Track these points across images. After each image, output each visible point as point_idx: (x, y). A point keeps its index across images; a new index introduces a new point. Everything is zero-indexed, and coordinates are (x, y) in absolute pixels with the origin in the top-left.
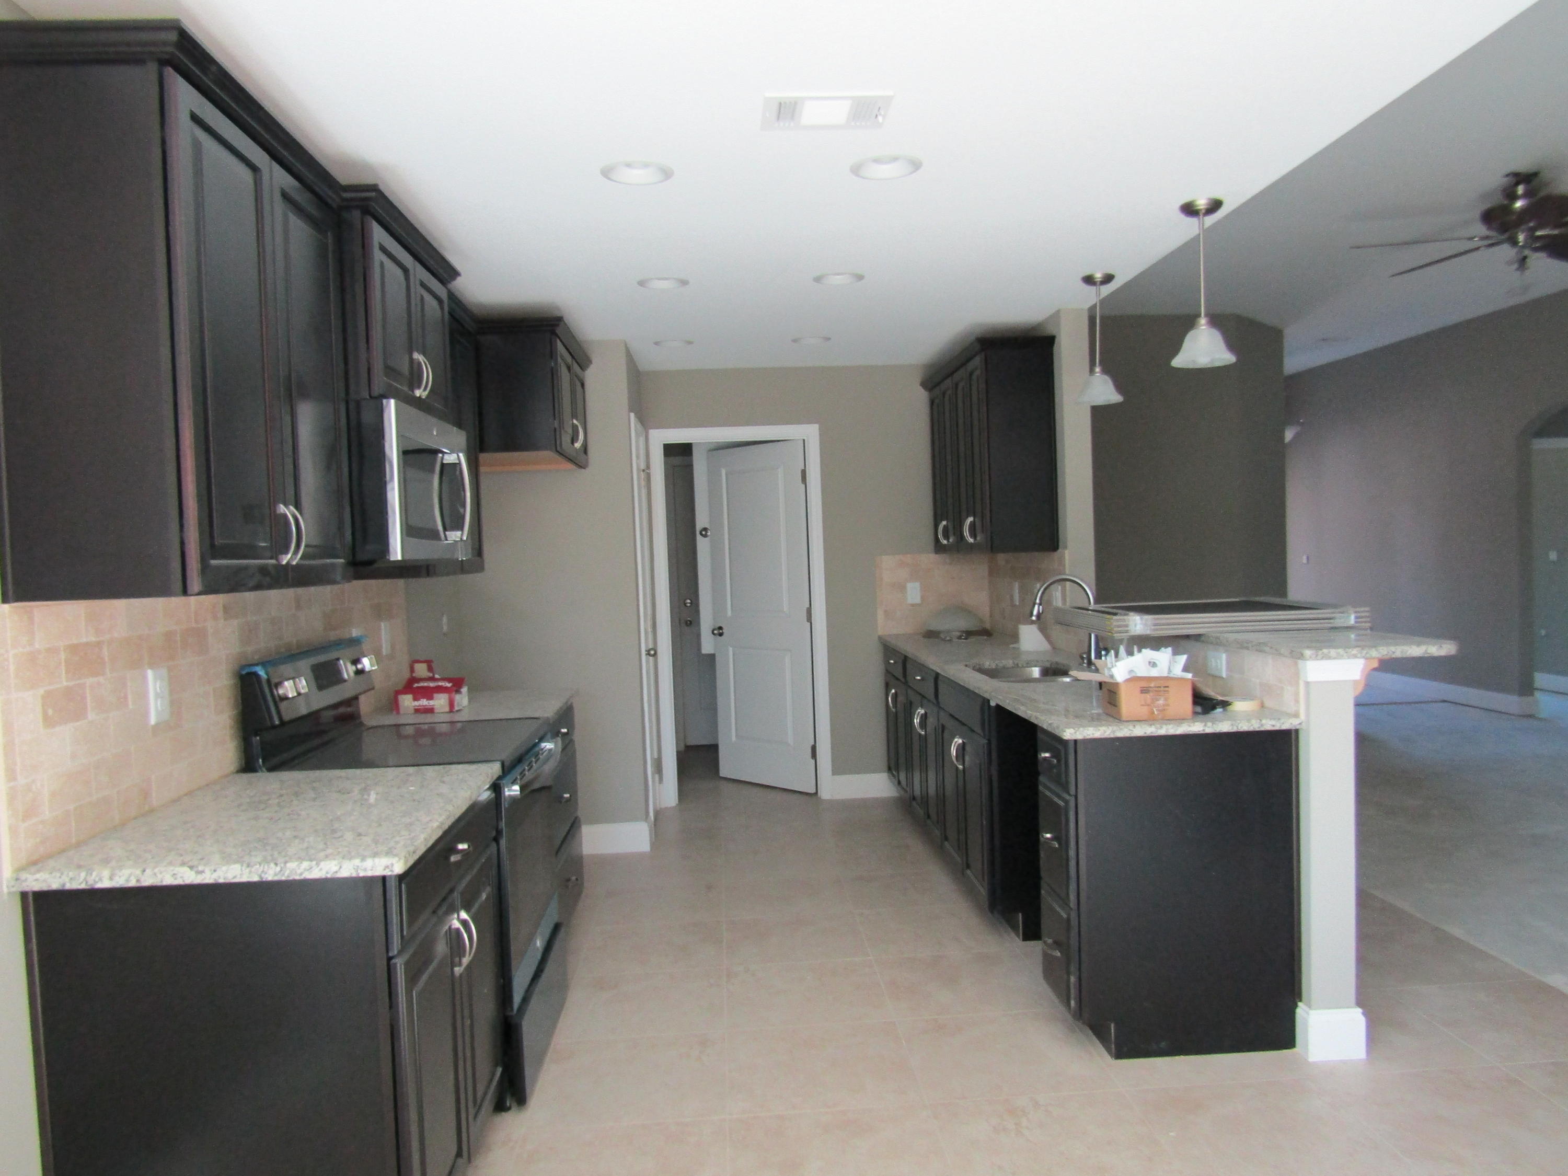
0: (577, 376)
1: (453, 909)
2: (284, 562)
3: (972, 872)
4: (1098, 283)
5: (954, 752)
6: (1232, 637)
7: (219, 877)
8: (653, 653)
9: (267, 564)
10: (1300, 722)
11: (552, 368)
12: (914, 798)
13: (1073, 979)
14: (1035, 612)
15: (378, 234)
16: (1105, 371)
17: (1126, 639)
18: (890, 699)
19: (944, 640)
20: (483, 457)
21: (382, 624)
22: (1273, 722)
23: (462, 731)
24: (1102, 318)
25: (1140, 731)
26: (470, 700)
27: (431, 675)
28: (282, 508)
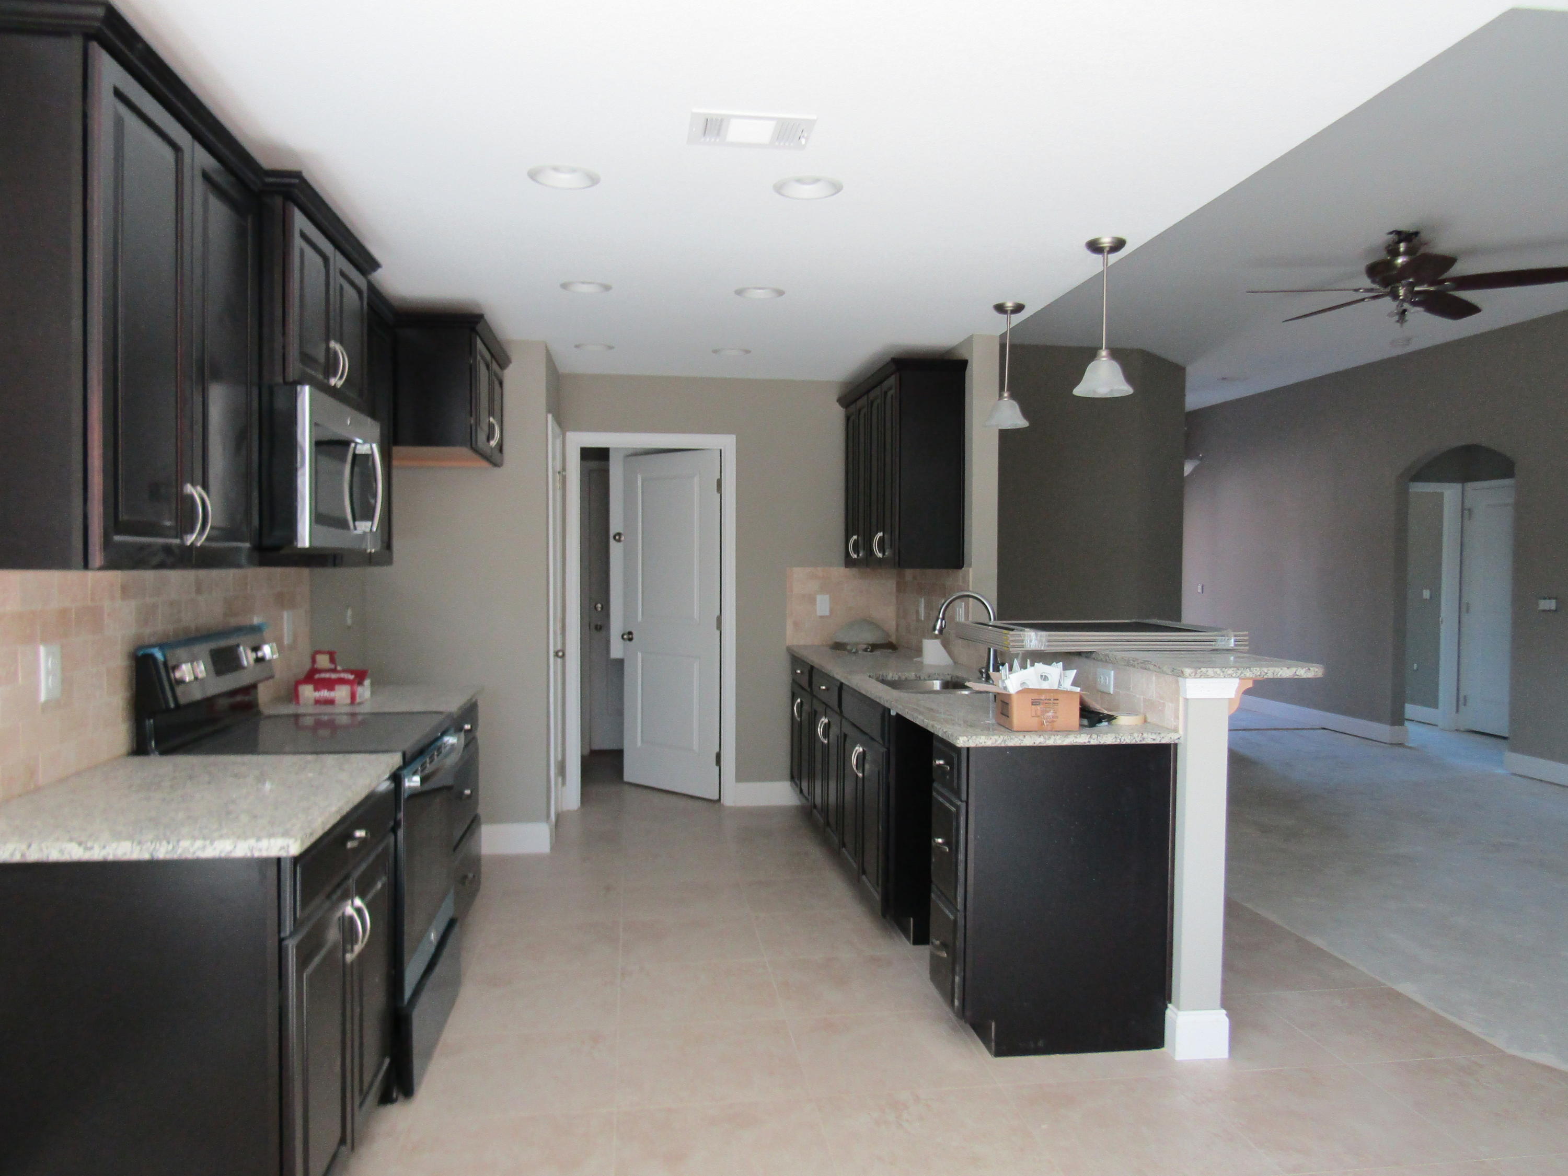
0: (496, 375)
1: (346, 896)
2: (189, 543)
3: (867, 878)
4: (1009, 312)
5: (854, 761)
6: (1119, 655)
7: (109, 854)
8: (561, 654)
9: (171, 544)
10: (1179, 737)
11: (471, 365)
12: (815, 806)
13: (957, 979)
14: (938, 627)
15: (300, 221)
16: (1013, 396)
17: (1021, 654)
18: (795, 708)
19: (850, 652)
20: (398, 451)
21: (285, 615)
22: (1154, 736)
23: (363, 723)
24: (1011, 346)
25: (1029, 741)
26: (372, 693)
27: (332, 666)
28: (189, 489)
